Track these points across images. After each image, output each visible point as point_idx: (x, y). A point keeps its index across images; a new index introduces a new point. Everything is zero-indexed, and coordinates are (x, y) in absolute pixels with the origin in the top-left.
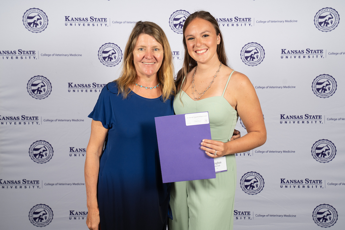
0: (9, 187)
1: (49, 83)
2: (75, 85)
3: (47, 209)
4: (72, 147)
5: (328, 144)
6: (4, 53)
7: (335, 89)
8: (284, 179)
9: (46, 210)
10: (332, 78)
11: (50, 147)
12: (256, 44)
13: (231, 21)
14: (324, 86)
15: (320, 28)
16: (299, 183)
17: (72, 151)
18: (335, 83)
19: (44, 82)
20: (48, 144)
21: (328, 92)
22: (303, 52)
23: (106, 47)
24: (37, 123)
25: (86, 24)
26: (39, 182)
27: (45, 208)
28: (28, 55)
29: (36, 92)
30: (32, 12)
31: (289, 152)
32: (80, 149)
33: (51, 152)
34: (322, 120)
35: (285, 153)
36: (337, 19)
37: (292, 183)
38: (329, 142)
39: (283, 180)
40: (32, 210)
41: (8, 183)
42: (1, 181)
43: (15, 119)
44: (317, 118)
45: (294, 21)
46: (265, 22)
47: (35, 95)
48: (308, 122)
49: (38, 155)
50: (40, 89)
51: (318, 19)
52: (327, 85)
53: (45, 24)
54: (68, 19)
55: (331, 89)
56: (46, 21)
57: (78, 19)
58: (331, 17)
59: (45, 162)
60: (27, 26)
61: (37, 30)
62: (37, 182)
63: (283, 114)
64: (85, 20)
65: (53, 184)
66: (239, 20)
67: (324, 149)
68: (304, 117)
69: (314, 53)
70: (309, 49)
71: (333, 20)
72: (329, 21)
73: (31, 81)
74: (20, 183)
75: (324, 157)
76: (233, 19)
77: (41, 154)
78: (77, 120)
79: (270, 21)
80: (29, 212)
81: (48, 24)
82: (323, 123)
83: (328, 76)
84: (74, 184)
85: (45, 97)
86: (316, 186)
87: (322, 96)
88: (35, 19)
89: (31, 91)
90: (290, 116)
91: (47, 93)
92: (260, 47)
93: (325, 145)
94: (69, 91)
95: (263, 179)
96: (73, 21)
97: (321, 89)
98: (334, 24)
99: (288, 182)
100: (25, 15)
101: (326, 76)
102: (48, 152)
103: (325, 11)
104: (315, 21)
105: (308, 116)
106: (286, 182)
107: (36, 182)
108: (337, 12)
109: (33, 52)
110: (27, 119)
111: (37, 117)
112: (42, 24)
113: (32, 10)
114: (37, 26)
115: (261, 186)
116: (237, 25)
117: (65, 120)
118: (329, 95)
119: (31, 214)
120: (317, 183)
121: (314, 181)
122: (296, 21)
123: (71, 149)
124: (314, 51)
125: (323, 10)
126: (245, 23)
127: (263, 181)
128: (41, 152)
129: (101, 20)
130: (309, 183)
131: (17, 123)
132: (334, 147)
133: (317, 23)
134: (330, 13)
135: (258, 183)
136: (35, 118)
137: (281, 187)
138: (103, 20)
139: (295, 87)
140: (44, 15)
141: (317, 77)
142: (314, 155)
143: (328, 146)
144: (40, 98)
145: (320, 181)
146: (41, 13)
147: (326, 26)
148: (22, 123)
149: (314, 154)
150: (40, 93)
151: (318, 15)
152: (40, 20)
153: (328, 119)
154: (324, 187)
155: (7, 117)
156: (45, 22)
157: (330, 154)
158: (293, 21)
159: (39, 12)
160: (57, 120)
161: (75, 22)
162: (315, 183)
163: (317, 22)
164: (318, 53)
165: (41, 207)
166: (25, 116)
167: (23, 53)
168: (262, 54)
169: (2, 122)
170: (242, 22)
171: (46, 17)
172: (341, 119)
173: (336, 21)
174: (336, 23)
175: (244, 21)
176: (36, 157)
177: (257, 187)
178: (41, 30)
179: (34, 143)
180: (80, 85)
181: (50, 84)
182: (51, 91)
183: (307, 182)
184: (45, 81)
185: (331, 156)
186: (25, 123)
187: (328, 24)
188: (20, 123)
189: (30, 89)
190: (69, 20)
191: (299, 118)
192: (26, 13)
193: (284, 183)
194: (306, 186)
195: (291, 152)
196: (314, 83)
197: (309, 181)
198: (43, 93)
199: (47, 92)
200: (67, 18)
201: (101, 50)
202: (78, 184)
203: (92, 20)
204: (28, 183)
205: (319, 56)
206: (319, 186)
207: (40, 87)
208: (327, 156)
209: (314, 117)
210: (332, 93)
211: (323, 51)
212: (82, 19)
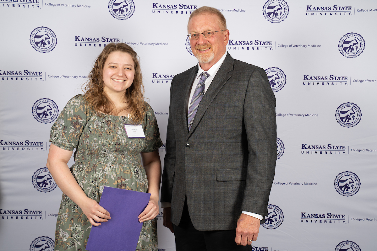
0: (10, 217)
1: (56, 106)
3: (50, 242)
5: (352, 176)
6: (8, 74)
7: (360, 118)
8: (305, 213)
9: (48, 243)
10: (356, 107)
12: (277, 69)
13: (251, 44)
14: (348, 115)
15: (344, 54)
16: (321, 217)
18: (360, 112)
21: (352, 121)
22: (326, 78)
24: (41, 149)
25: (97, 45)
26: (42, 213)
27: (48, 241)
28: (34, 76)
29: (41, 116)
30: (40, 31)
31: (310, 184)
34: (346, 151)
35: (306, 185)
36: (362, 45)
37: (313, 218)
38: (352, 174)
39: (303, 214)
40: (33, 243)
41: (9, 213)
42: (1, 211)
43: (18, 144)
44: (340, 149)
46: (287, 46)
47: (40, 119)
48: (331, 153)
49: (42, 183)
50: (45, 113)
51: (342, 44)
52: (351, 114)
53: (54, 44)
55: (355, 118)
56: (54, 40)
57: (89, 39)
58: (356, 43)
59: (49, 191)
60: (35, 46)
61: (45, 49)
62: (40, 212)
63: (304, 143)
64: (96, 40)
66: (259, 43)
67: (347, 182)
68: (327, 147)
69: (338, 80)
70: (333, 76)
71: (359, 45)
72: (354, 47)
73: (36, 104)
74: (21, 213)
75: (347, 190)
76: (254, 43)
77: (45, 182)
79: (292, 45)
80: (31, 245)
82: (347, 153)
83: (352, 104)
85: (51, 121)
86: (339, 221)
87: (346, 126)
88: (43, 38)
89: (37, 115)
90: (312, 146)
92: (282, 72)
93: (349, 177)
95: (283, 213)
96: (84, 41)
97: (345, 118)
98: (359, 50)
99: (309, 216)
100: (33, 33)
101: (350, 104)
102: (52, 180)
103: (349, 37)
104: (340, 46)
105: (331, 146)
106: (306, 216)
107: (38, 213)
108: (362, 38)
109: (40, 73)
110: (31, 145)
111: (42, 143)
112: (51, 43)
113: (40, 28)
114: (45, 46)
115: (281, 220)
116: (258, 49)
118: (354, 125)
119: (32, 248)
120: (340, 218)
121: (336, 215)
122: (320, 46)
124: (338, 77)
125: (348, 35)
126: (266, 47)
127: (282, 215)
128: (45, 180)
129: (113, 41)
130: (331, 218)
131: (21, 148)
132: (358, 179)
133: (341, 49)
134: (355, 38)
135: (278, 217)
136: (39, 144)
137: (302, 221)
138: (116, 41)
139: (317, 115)
140: (52, 34)
141: (341, 105)
142: (337, 188)
143: (352, 178)
144: (46, 122)
145: (343, 216)
146: (49, 32)
147: (351, 52)
148: (26, 148)
150: (45, 117)
151: (343, 40)
152: (48, 39)
153: (352, 150)
154: (347, 223)
155: (9, 142)
156: (53, 42)
157: (354, 187)
158: (316, 46)
159: (47, 31)
161: (86, 42)
162: (337, 218)
163: (342, 47)
164: (342, 79)
165: (43, 240)
166: (29, 141)
167: (29, 74)
168: (284, 80)
169: (4, 147)
170: (262, 45)
171: (55, 37)
172: (366, 150)
173: (361, 47)
174: (361, 49)
175: (265, 44)
176: (39, 186)
177: (276, 221)
178: (49, 50)
179: (38, 170)
181: (57, 108)
182: (58, 114)
183: (329, 217)
185: (355, 189)
186: (29, 149)
187: (353, 49)
188: (23, 149)
189: (36, 113)
190: (79, 40)
191: (321, 149)
192: (34, 32)
193: (305, 217)
194: (328, 221)
195: (312, 184)
196: (337, 111)
197: (331, 215)
198: (49, 117)
199: (54, 116)
200: (77, 38)
203: (104, 41)
204: (30, 214)
205: (343, 83)
206: (341, 221)
207: (46, 111)
208: (351, 190)
209: (337, 147)
210: (356, 123)
211: (347, 78)
212: (93, 39)
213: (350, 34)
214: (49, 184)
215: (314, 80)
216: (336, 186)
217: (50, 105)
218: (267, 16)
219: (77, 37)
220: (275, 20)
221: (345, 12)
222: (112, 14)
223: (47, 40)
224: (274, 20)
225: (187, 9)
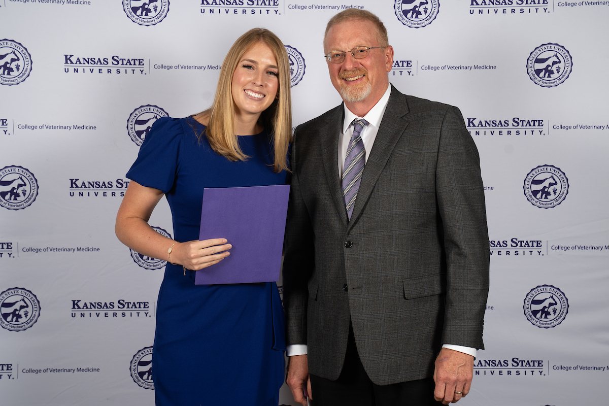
1: (34, 180)
2: (83, 182)
4: (76, 299)
5: (554, 293)
7: (565, 192)
10: (560, 172)
11: (33, 301)
14: (545, 187)
15: (536, 81)
16: (501, 366)
17: (76, 307)
18: (566, 181)
19: (23, 178)
20: (29, 294)
21: (552, 197)
22: (506, 123)
23: (141, 113)
24: (9, 256)
25: (105, 70)
26: (11, 367)
29: (7, 197)
30: (1, 46)
32: (91, 304)
33: (36, 309)
34: (543, 249)
36: (568, 65)
37: (488, 367)
38: (555, 289)
44: (533, 246)
45: (490, 67)
46: (438, 68)
47: (6, 202)
48: (517, 253)
49: (11, 315)
50: (15, 191)
51: (533, 64)
52: (551, 184)
53: (27, 69)
54: (70, 60)
55: (558, 192)
56: (27, 63)
57: (90, 61)
58: (558, 61)
59: (23, 328)
61: (11, 79)
62: (9, 367)
64: (102, 61)
65: (39, 370)
67: (546, 304)
68: (509, 243)
69: (526, 126)
70: (518, 119)
71: (561, 65)
72: (554, 68)
75: (546, 317)
77: (17, 313)
78: (87, 249)
79: (446, 66)
81: (31, 69)
82: (545, 254)
83: (552, 168)
84: (79, 370)
85: (25, 205)
86: (533, 372)
87: (542, 206)
88: (8, 59)
91: (30, 199)
93: (549, 295)
94: (72, 195)
96: (80, 63)
97: (541, 192)
98: (563, 74)
99: (481, 364)
101: (549, 168)
102: (29, 309)
103: (545, 50)
104: (529, 67)
105: (517, 242)
106: (476, 364)
107: (5, 368)
108: (568, 52)
111: (9, 244)
112: (21, 68)
113: (2, 42)
114: (11, 73)
117: (64, 250)
118: (555, 203)
120: (534, 366)
121: (528, 361)
123: (75, 304)
124: (527, 121)
125: (543, 47)
126: (401, 70)
128: (16, 310)
129: (132, 63)
130: (519, 367)
132: (564, 299)
133: (532, 72)
134: (556, 53)
138: (137, 63)
140: (24, 52)
141: (533, 170)
142: (527, 314)
143: (554, 297)
144: (16, 208)
145: (540, 363)
146: (18, 49)
147: (549, 76)
149: (529, 312)
150: (15, 199)
151: (534, 57)
152: (17, 62)
153: (553, 248)
154: (547, 374)
156: (26, 66)
157: (558, 312)
158: (488, 68)
159: (15, 47)
160: (49, 250)
161: (84, 65)
162: (530, 366)
163: (533, 69)
164: (534, 125)
170: (395, 68)
171: (28, 57)
172: (577, 248)
173: (566, 68)
174: (567, 71)
175: (399, 66)
176: (6, 320)
178: (19, 80)
179: (3, 292)
180: (92, 183)
181: (35, 182)
182: (37, 194)
183: (516, 364)
184: (25, 175)
185: (560, 315)
187: (552, 72)
190: (72, 63)
191: (500, 246)
194: (514, 372)
196: (527, 181)
197: (518, 362)
198: (21, 198)
199: (30, 197)
200: (68, 59)
201: (134, 117)
202: (87, 370)
203: (116, 63)
205: (536, 132)
207: (16, 187)
208: (552, 317)
209: (528, 243)
210: (560, 200)
211: (543, 123)
212: (96, 61)
213: (546, 46)
214: (23, 316)
215: (485, 128)
216: (527, 311)
217: (22, 176)
218: (401, 16)
219: (68, 57)
220: (416, 22)
221: (537, 8)
222: (130, 15)
223: (14, 63)
224: (414, 22)
225: (261, 6)
